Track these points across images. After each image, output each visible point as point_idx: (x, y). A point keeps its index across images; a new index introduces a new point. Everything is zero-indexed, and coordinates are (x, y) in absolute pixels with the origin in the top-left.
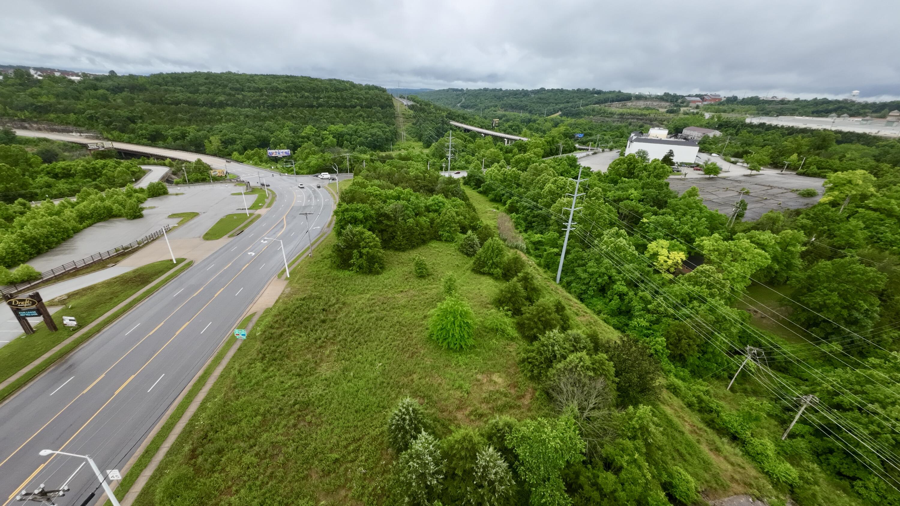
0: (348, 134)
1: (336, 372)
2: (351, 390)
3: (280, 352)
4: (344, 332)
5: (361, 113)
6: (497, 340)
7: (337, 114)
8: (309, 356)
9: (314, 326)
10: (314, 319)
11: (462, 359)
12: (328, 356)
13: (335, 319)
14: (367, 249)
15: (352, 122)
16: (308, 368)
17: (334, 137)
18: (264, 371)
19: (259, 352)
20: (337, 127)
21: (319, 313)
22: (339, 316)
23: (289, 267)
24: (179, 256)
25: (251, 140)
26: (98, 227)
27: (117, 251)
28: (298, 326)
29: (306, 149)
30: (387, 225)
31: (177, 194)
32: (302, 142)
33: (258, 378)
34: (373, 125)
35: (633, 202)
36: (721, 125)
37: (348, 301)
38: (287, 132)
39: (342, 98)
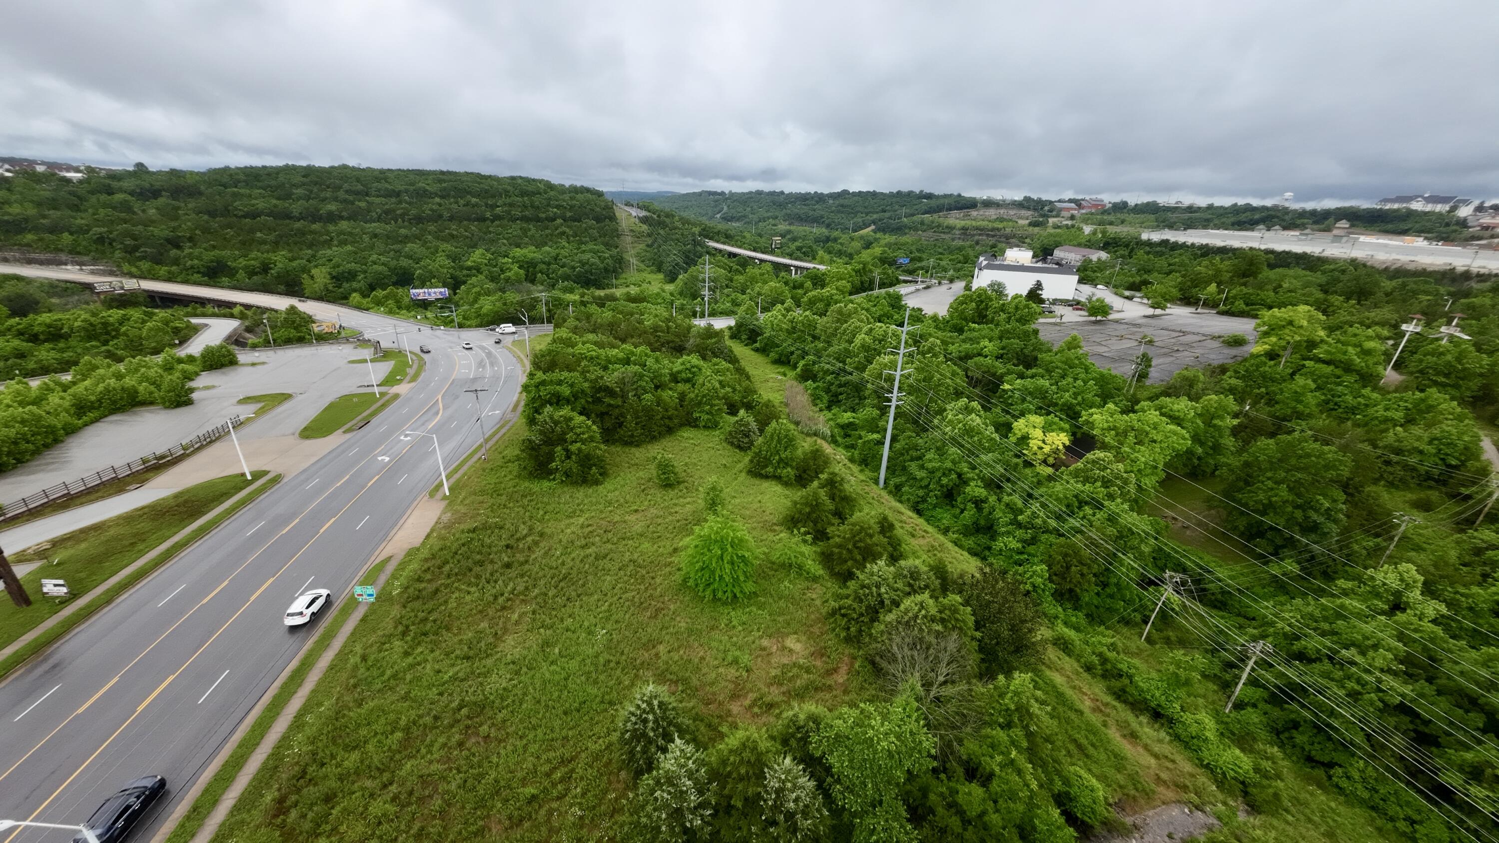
0: (544, 263)
1: (529, 649)
2: (557, 677)
3: (435, 621)
4: (542, 582)
5: (564, 229)
6: (790, 582)
7: (525, 231)
8: (484, 625)
9: (492, 575)
10: (492, 562)
11: (736, 616)
12: (517, 623)
13: (527, 562)
14: (578, 445)
15: (550, 243)
16: (483, 644)
17: (520, 267)
18: (406, 654)
19: (398, 622)
20: (525, 251)
21: (500, 552)
22: (533, 556)
23: (448, 477)
24: (255, 468)
25: (380, 273)
26: (111, 422)
27: (144, 462)
28: (465, 575)
29: (474, 287)
30: (610, 405)
31: (253, 364)
32: (468, 276)
33: (396, 667)
34: (583, 247)
35: (988, 361)
36: (1108, 245)
37: (548, 531)
38: (442, 260)
39: (532, 206)
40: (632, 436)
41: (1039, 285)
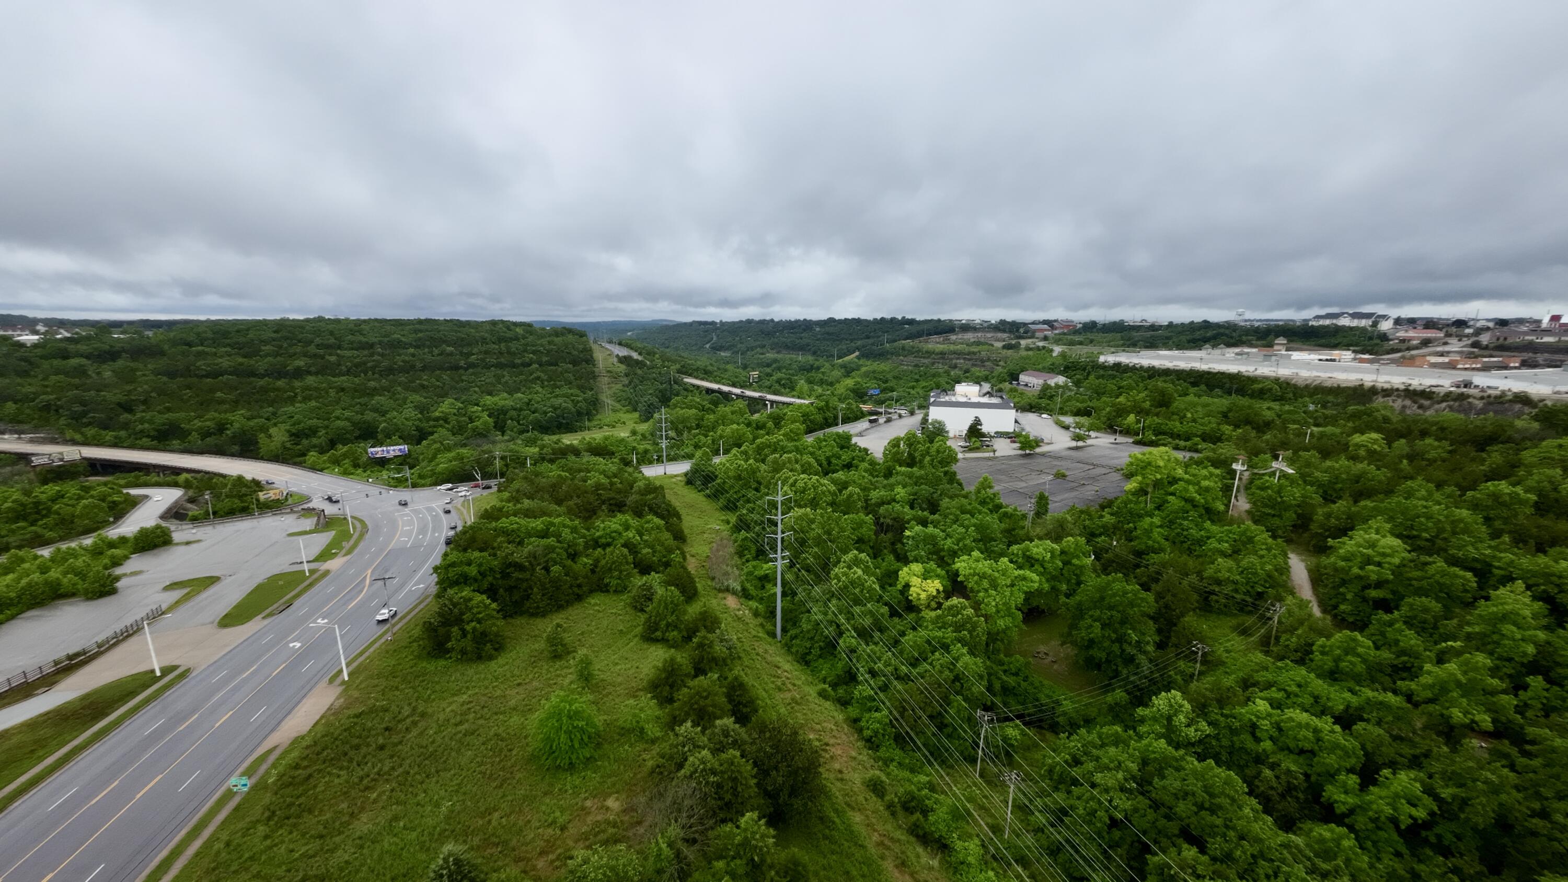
0: (515, 409)
1: (378, 824)
2: (393, 848)
3: (300, 805)
4: (408, 762)
5: (539, 374)
6: (630, 745)
7: (498, 378)
8: (344, 806)
10: (368, 745)
11: (572, 780)
12: (374, 801)
13: (400, 742)
14: (474, 624)
15: (523, 389)
16: (337, 824)
17: (489, 416)
18: (266, 837)
19: (267, 809)
20: (496, 399)
21: (378, 734)
22: (409, 736)
23: (348, 665)
24: (167, 663)
25: (343, 429)
26: (28, 618)
27: (56, 663)
28: (339, 759)
29: (435, 442)
30: (518, 579)
31: (188, 543)
32: (435, 427)
33: (254, 850)
34: (557, 391)
35: (898, 507)
36: (1068, 368)
37: (430, 710)
38: (410, 412)
39: (509, 352)
40: (538, 607)
41: (977, 422)
